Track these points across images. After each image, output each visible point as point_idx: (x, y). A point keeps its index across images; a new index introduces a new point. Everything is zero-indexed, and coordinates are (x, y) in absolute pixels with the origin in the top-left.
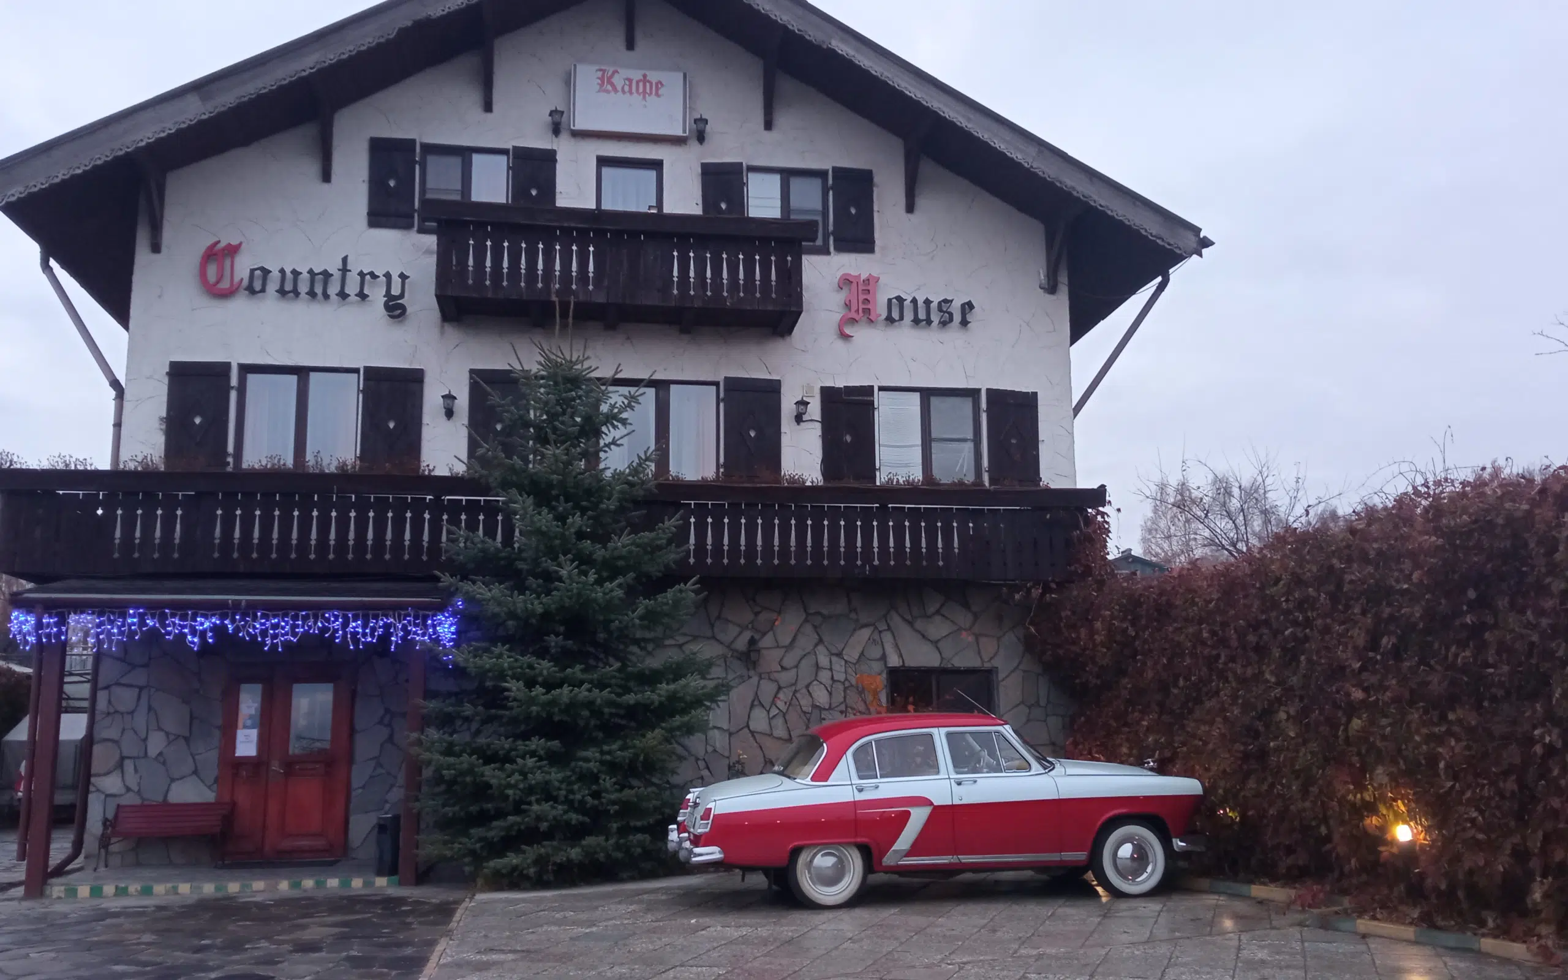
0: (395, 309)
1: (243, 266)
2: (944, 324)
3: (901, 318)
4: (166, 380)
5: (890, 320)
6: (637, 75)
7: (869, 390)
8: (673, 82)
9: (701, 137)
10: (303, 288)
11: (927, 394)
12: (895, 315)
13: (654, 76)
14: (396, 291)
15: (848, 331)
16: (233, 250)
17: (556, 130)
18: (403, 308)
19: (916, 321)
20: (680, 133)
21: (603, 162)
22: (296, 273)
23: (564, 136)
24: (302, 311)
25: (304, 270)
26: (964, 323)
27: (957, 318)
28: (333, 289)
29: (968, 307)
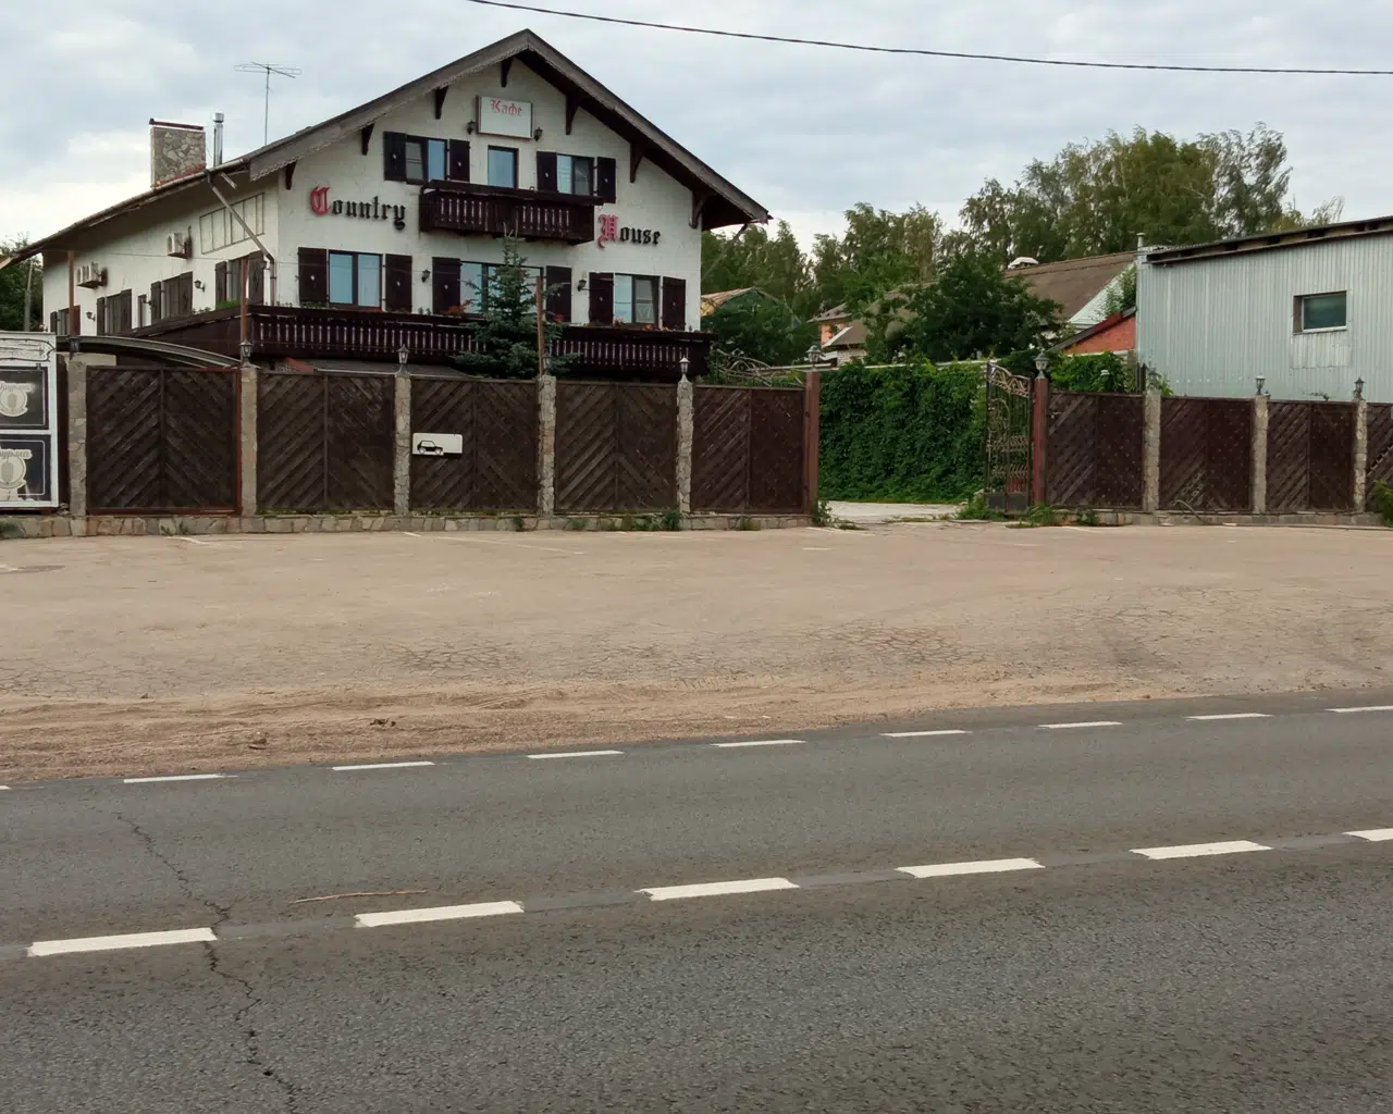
0: (399, 225)
1: (331, 198)
2: (645, 242)
3: (627, 238)
4: (297, 256)
5: (622, 239)
6: (509, 104)
7: (611, 275)
8: (526, 107)
9: (537, 138)
10: (358, 212)
11: (636, 278)
12: (625, 237)
13: (517, 105)
14: (399, 216)
15: (603, 244)
16: (325, 190)
17: (470, 131)
18: (403, 224)
19: (634, 241)
20: (529, 136)
21: (490, 147)
22: (354, 204)
23: (473, 133)
24: (357, 225)
25: (358, 202)
26: (655, 242)
27: (652, 239)
28: (372, 214)
29: (657, 234)
